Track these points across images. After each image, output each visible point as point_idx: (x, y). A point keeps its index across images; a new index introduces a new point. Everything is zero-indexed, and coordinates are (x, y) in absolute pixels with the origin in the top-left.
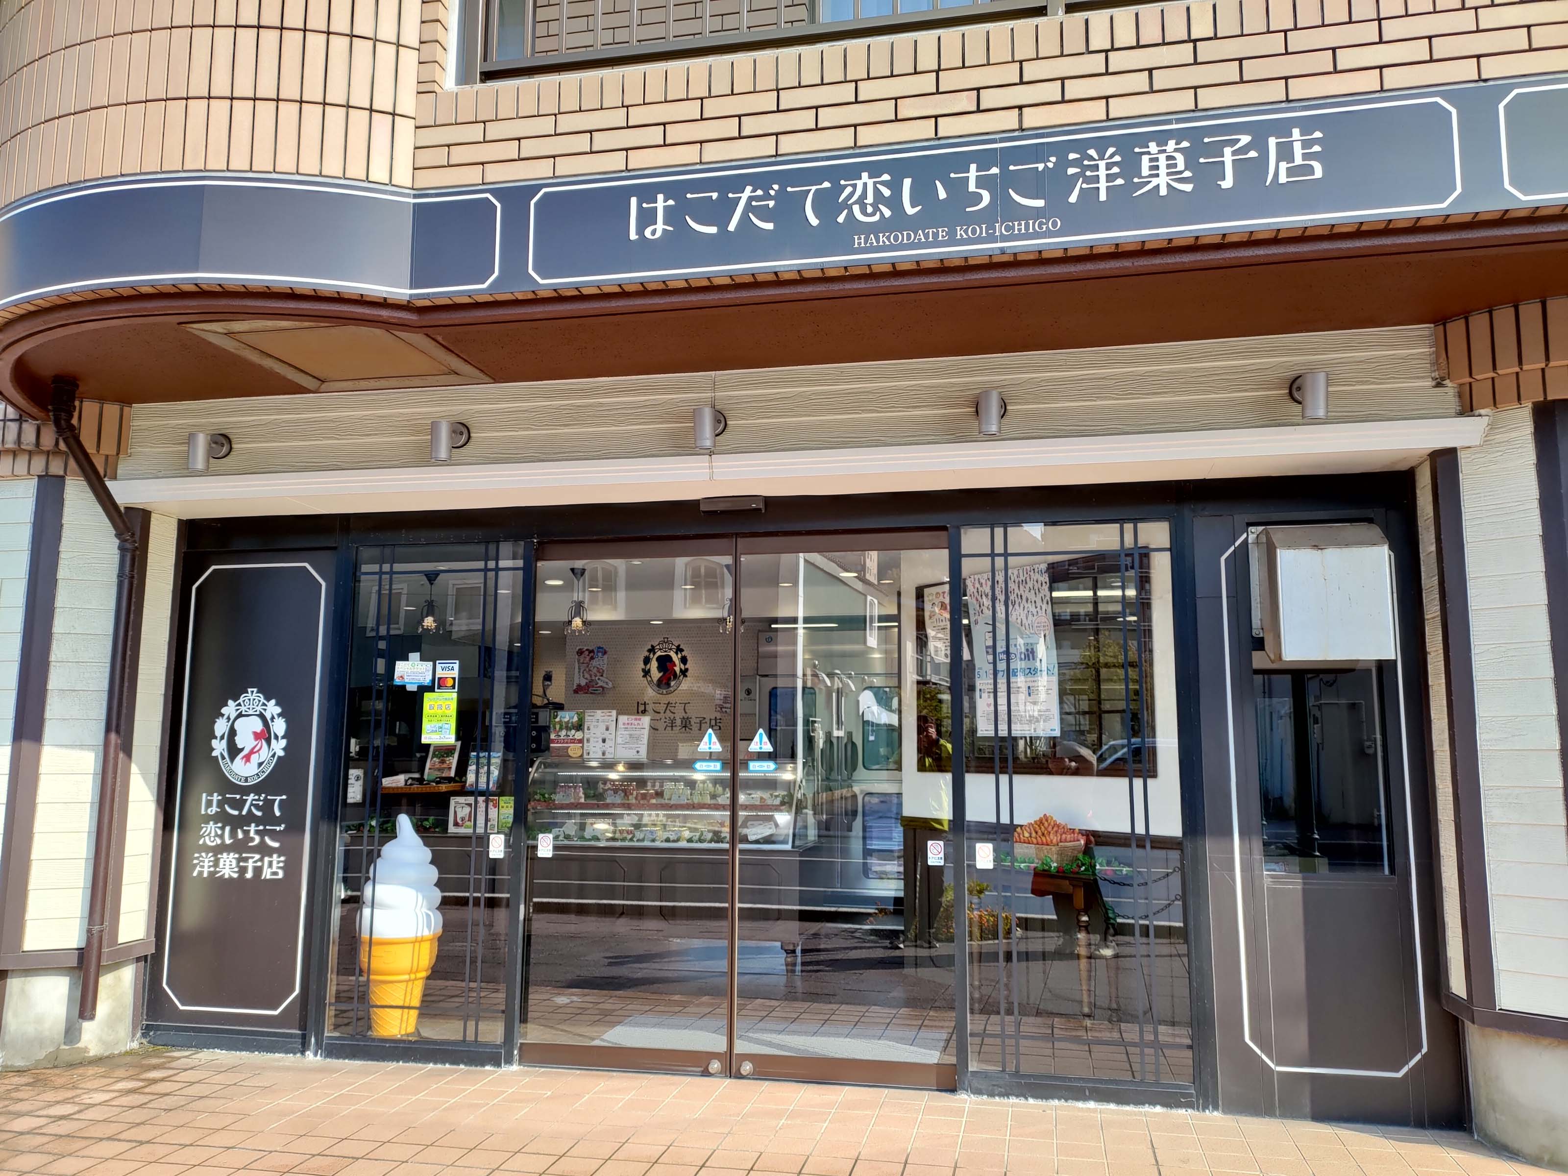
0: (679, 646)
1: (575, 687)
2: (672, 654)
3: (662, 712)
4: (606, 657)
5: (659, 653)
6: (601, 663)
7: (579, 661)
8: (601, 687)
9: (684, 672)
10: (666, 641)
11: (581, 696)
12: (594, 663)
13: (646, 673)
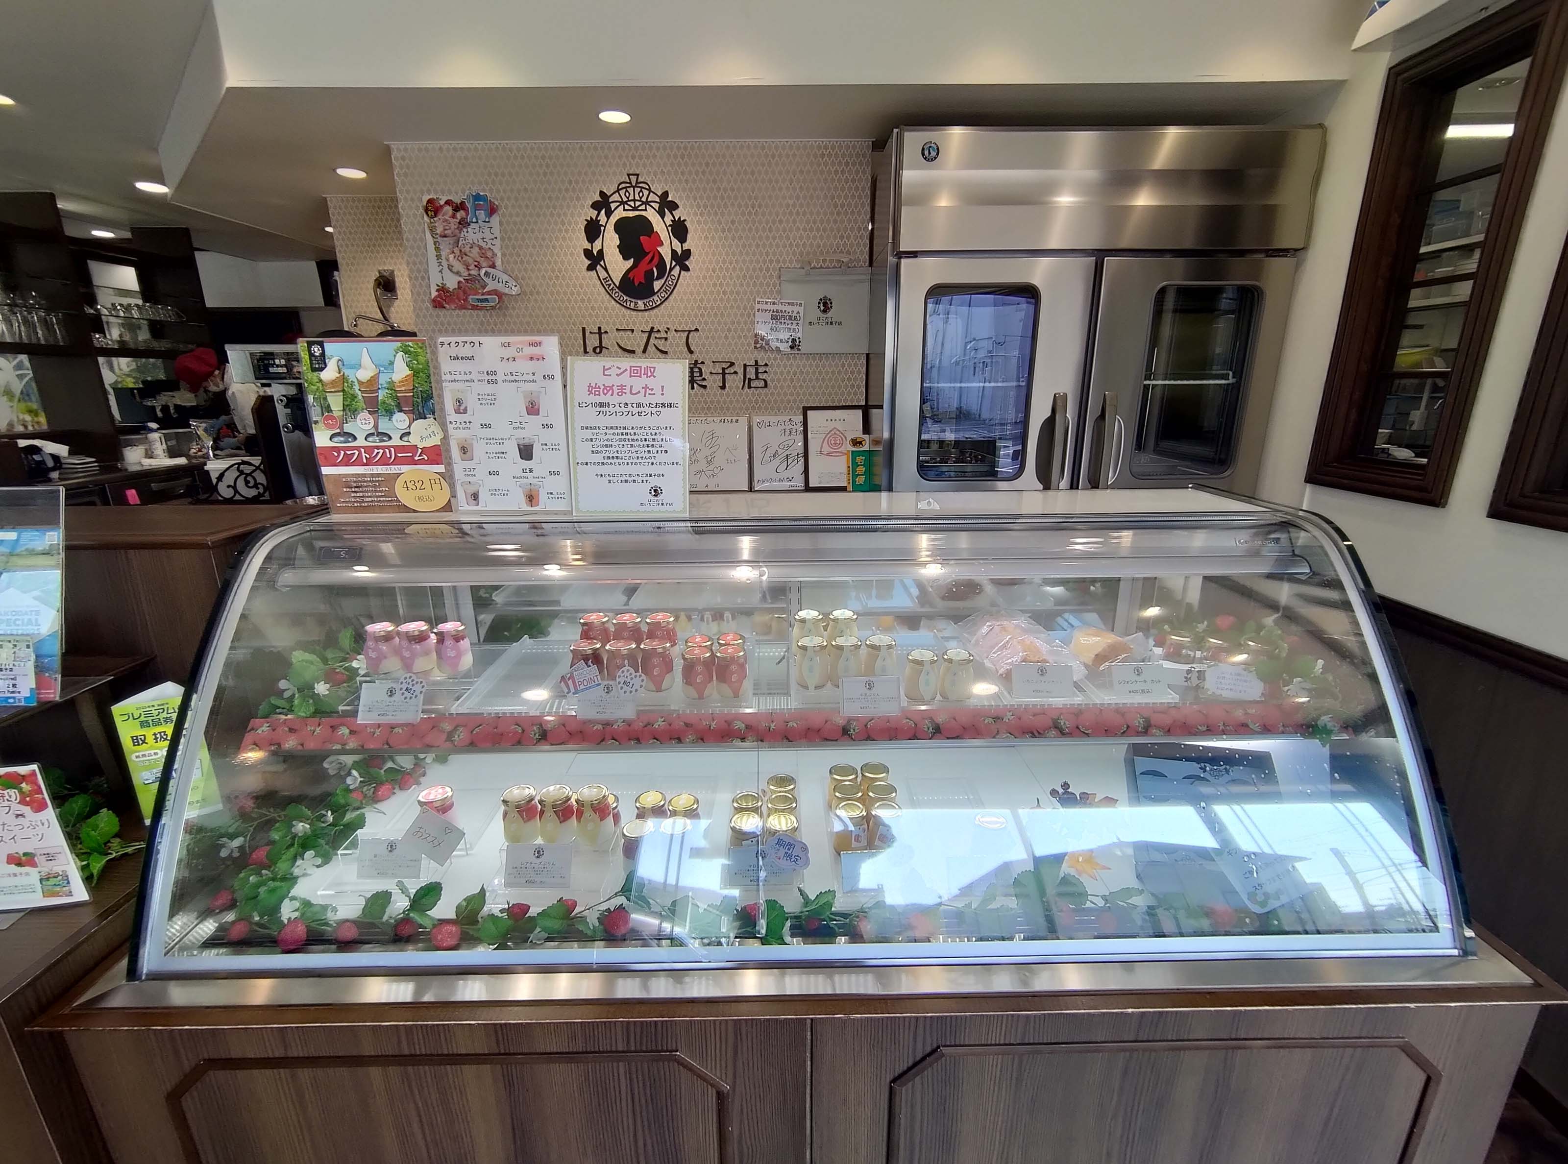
0: (666, 194)
1: (434, 294)
2: (651, 215)
3: (639, 350)
4: (495, 220)
5: (619, 213)
6: (487, 235)
7: (432, 230)
8: (495, 292)
9: (682, 259)
10: (633, 182)
11: (450, 315)
12: (471, 234)
13: (595, 260)
